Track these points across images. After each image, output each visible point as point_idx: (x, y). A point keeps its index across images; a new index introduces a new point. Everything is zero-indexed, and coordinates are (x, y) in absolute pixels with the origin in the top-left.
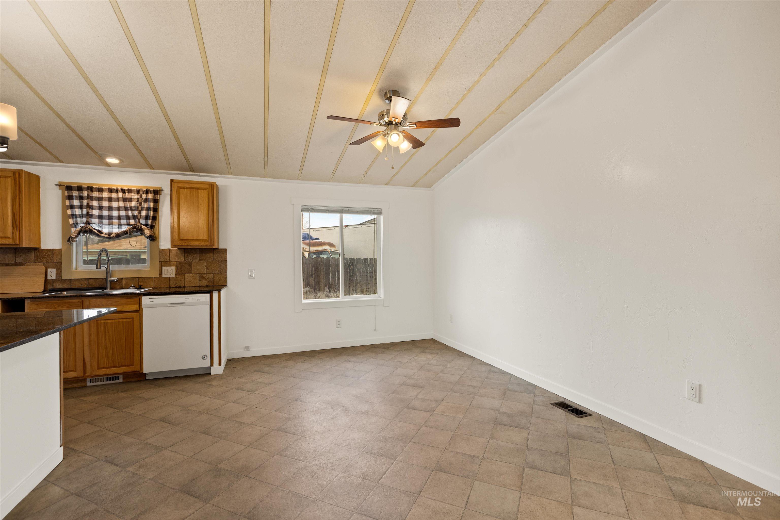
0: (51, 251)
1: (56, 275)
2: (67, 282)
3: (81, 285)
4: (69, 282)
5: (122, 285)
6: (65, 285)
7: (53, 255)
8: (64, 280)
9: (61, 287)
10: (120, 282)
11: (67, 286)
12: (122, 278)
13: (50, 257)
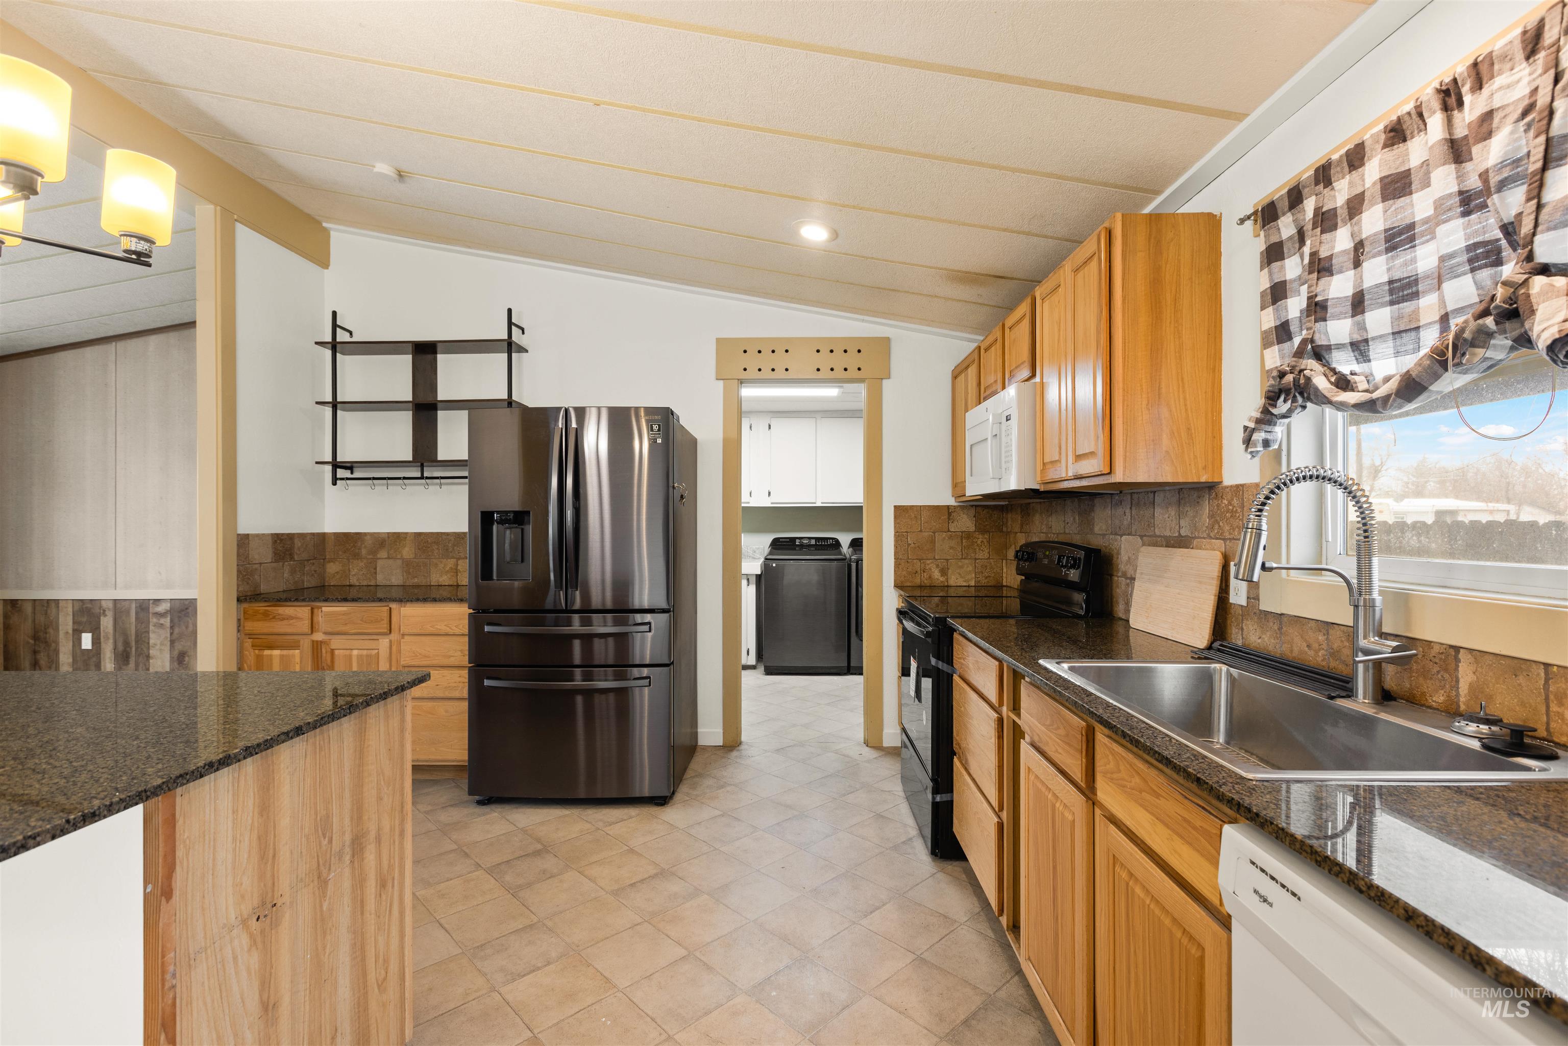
0: (1239, 489)
1: (1248, 592)
2: (1271, 624)
3: (1306, 649)
4: (1276, 627)
5: (1458, 695)
6: (1268, 634)
7: (1242, 507)
8: (1267, 613)
9: (1259, 641)
10: (1446, 670)
11: (1273, 641)
12: (1457, 649)
13: (1238, 515)
